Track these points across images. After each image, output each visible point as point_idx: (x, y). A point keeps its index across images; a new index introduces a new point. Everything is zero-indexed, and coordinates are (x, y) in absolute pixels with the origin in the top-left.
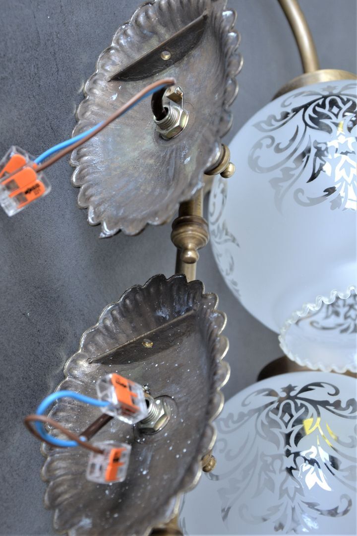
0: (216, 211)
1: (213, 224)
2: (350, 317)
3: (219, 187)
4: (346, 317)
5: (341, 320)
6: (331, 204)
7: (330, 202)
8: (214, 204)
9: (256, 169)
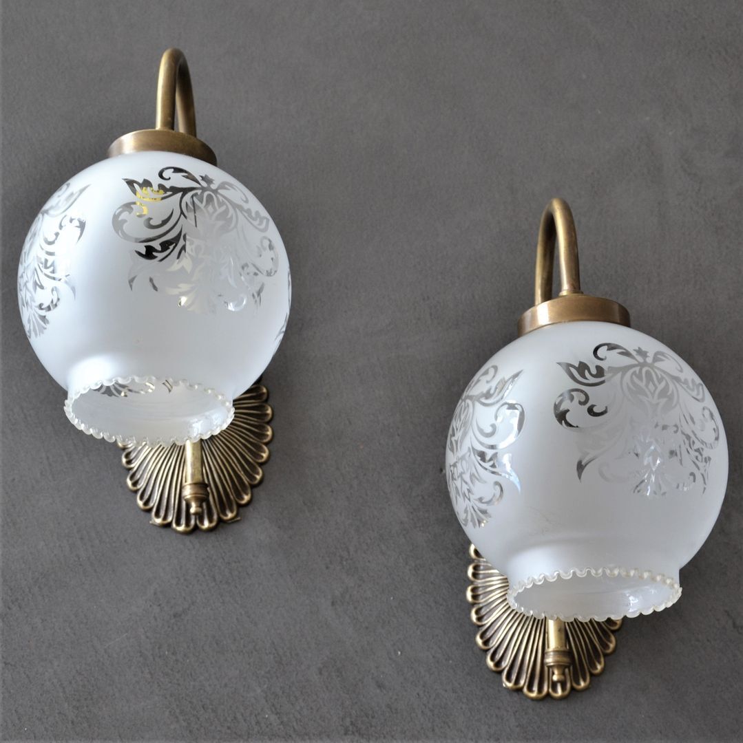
9: (120, 232)
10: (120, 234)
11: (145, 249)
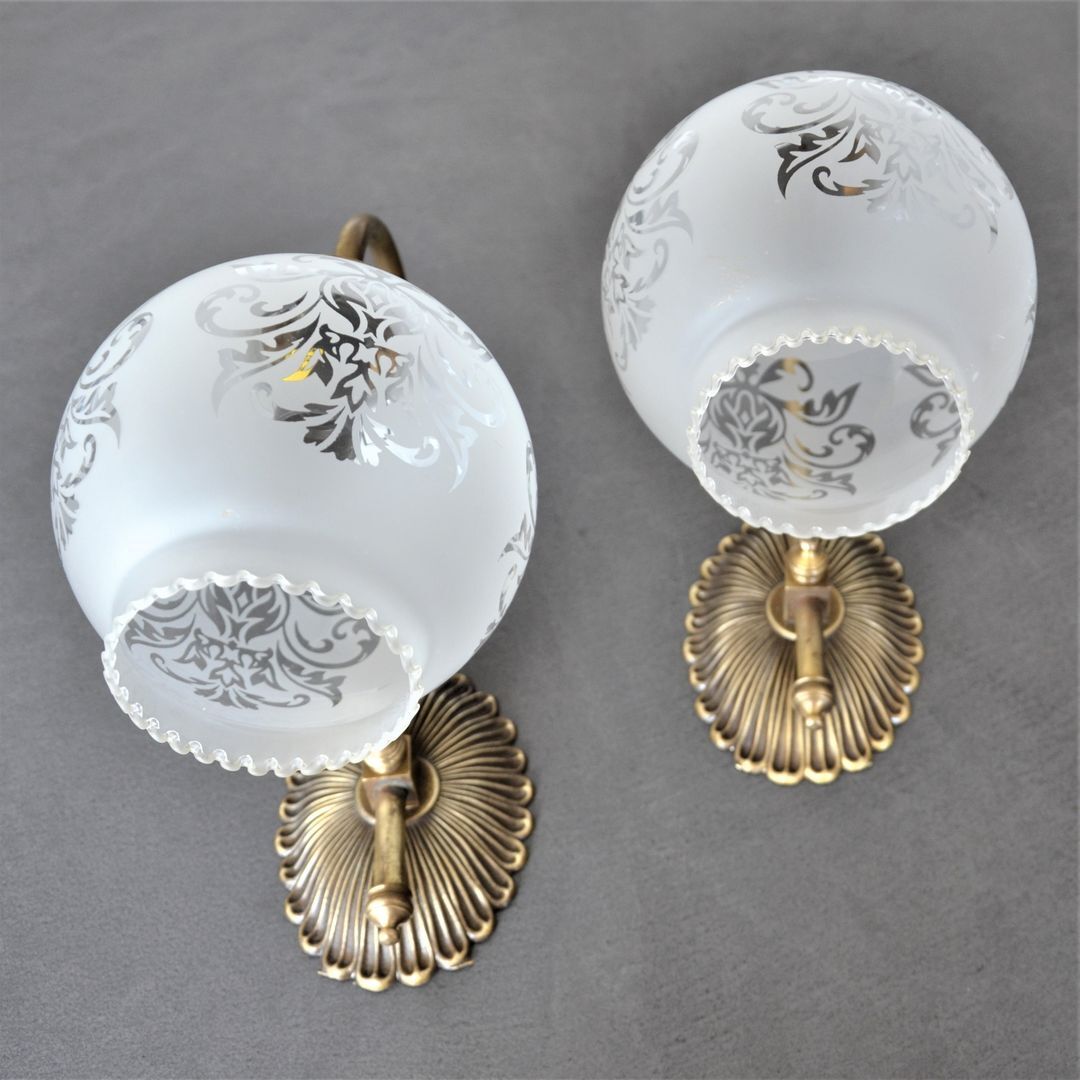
0: (102, 368)
1: (86, 387)
2: (221, 677)
3: (130, 330)
4: (213, 675)
5: (204, 675)
6: (307, 431)
7: (308, 428)
8: (106, 356)
9: (206, 325)
10: (207, 328)
11: (246, 346)
